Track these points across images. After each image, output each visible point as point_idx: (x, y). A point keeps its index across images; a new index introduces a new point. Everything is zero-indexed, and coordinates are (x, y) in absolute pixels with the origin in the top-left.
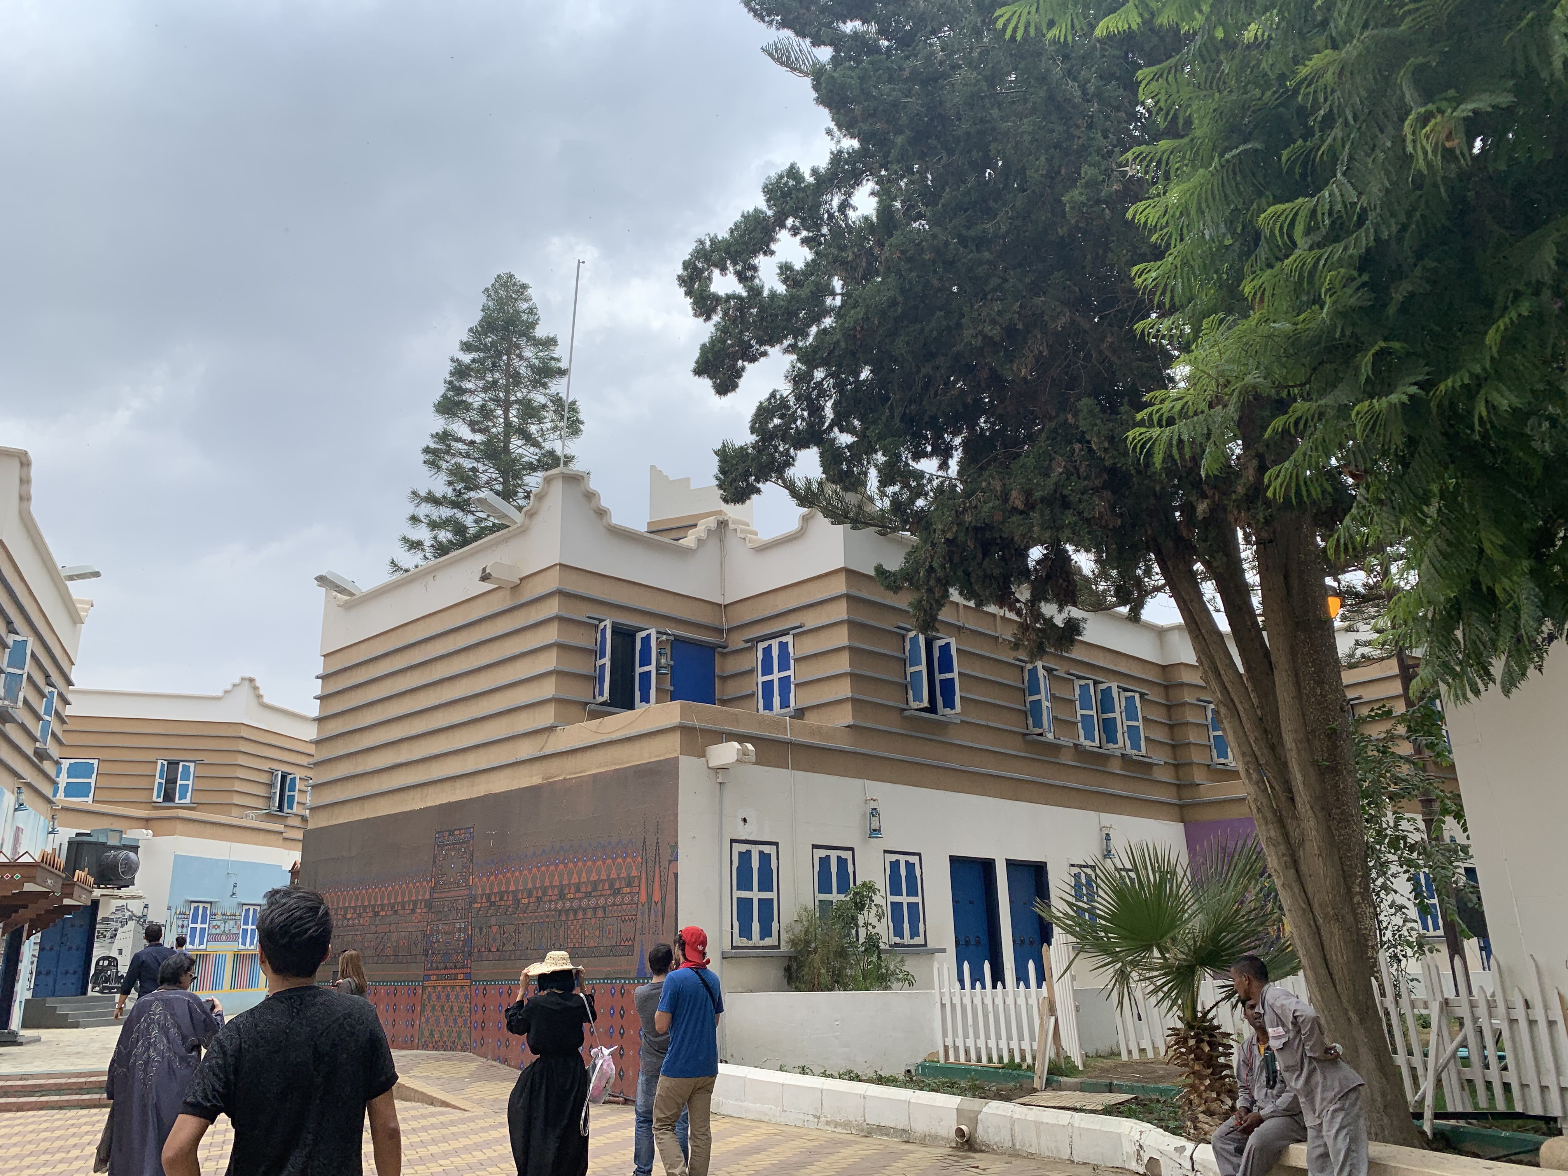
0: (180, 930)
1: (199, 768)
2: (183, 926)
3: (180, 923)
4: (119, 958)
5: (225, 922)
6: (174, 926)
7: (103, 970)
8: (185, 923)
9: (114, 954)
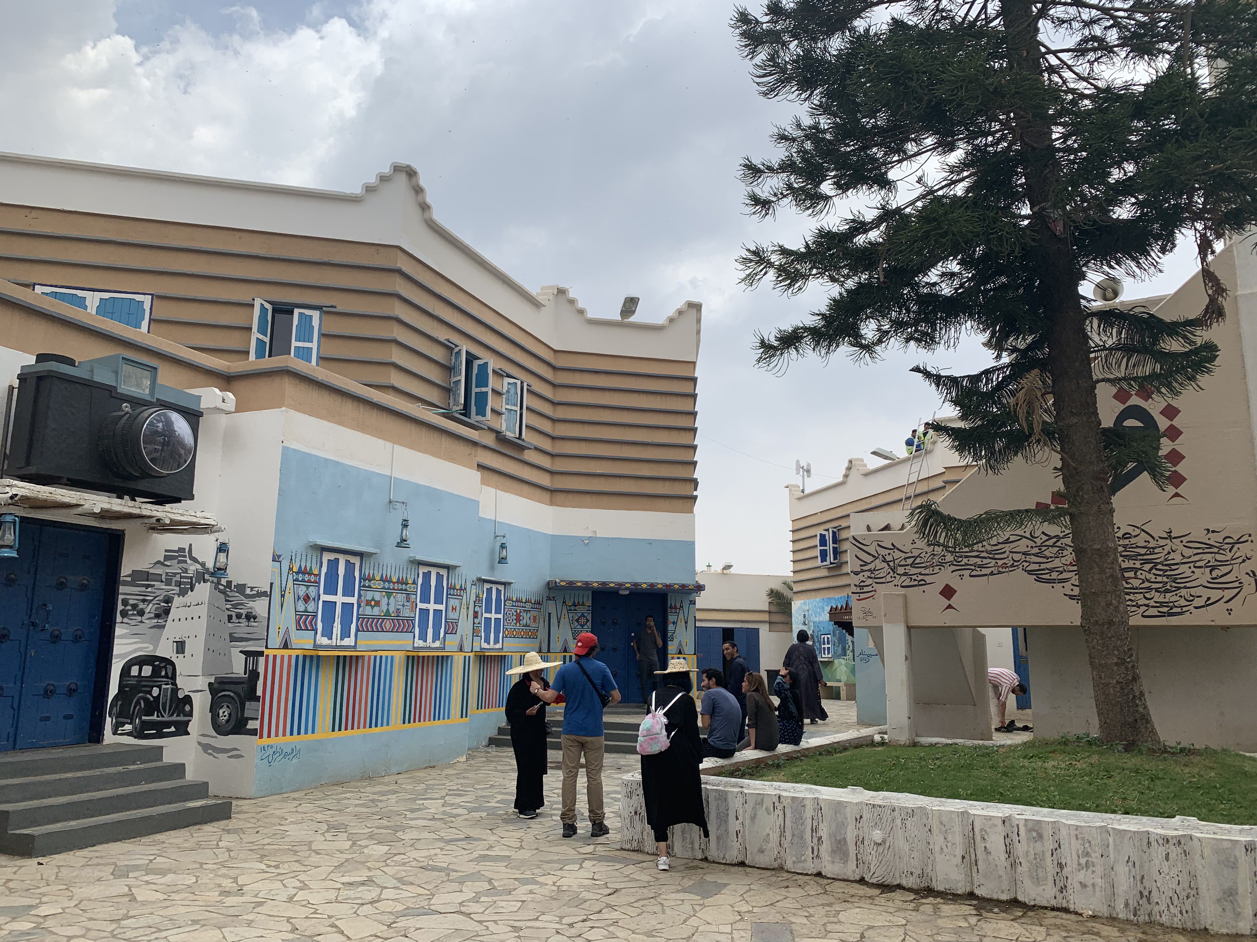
0: (301, 606)
1: (327, 319)
2: (307, 599)
3: (302, 591)
4: (178, 660)
5: (389, 595)
6: (289, 598)
7: (142, 684)
8: (312, 592)
9: (165, 650)
